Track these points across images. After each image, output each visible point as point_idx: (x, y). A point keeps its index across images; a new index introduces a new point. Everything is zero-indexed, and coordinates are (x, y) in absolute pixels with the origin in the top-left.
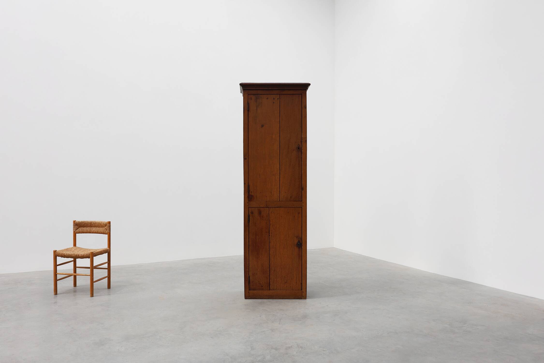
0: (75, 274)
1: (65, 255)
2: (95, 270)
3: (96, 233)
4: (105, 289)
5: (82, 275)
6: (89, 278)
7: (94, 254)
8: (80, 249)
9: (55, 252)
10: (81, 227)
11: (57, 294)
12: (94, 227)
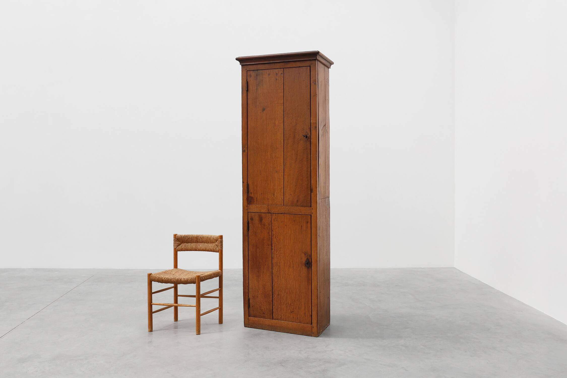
0: (176, 305)
1: (163, 280)
2: (202, 299)
3: (203, 251)
4: (215, 324)
5: (185, 305)
6: (195, 309)
7: (201, 279)
8: (183, 271)
9: (150, 275)
10: (184, 243)
11: (152, 331)
12: (201, 243)
